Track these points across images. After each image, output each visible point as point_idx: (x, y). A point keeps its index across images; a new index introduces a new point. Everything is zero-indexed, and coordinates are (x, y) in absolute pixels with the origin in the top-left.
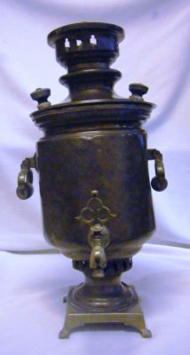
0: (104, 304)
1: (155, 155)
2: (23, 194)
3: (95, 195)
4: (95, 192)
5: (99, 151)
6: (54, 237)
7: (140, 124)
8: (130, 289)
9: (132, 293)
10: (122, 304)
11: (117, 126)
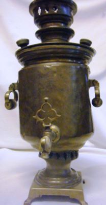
0: (58, 182)
1: (95, 83)
2: (8, 105)
3: (46, 101)
4: (46, 98)
5: (55, 75)
6: (24, 134)
7: (85, 62)
8: (77, 173)
9: (78, 175)
10: (69, 182)
11: (70, 61)
